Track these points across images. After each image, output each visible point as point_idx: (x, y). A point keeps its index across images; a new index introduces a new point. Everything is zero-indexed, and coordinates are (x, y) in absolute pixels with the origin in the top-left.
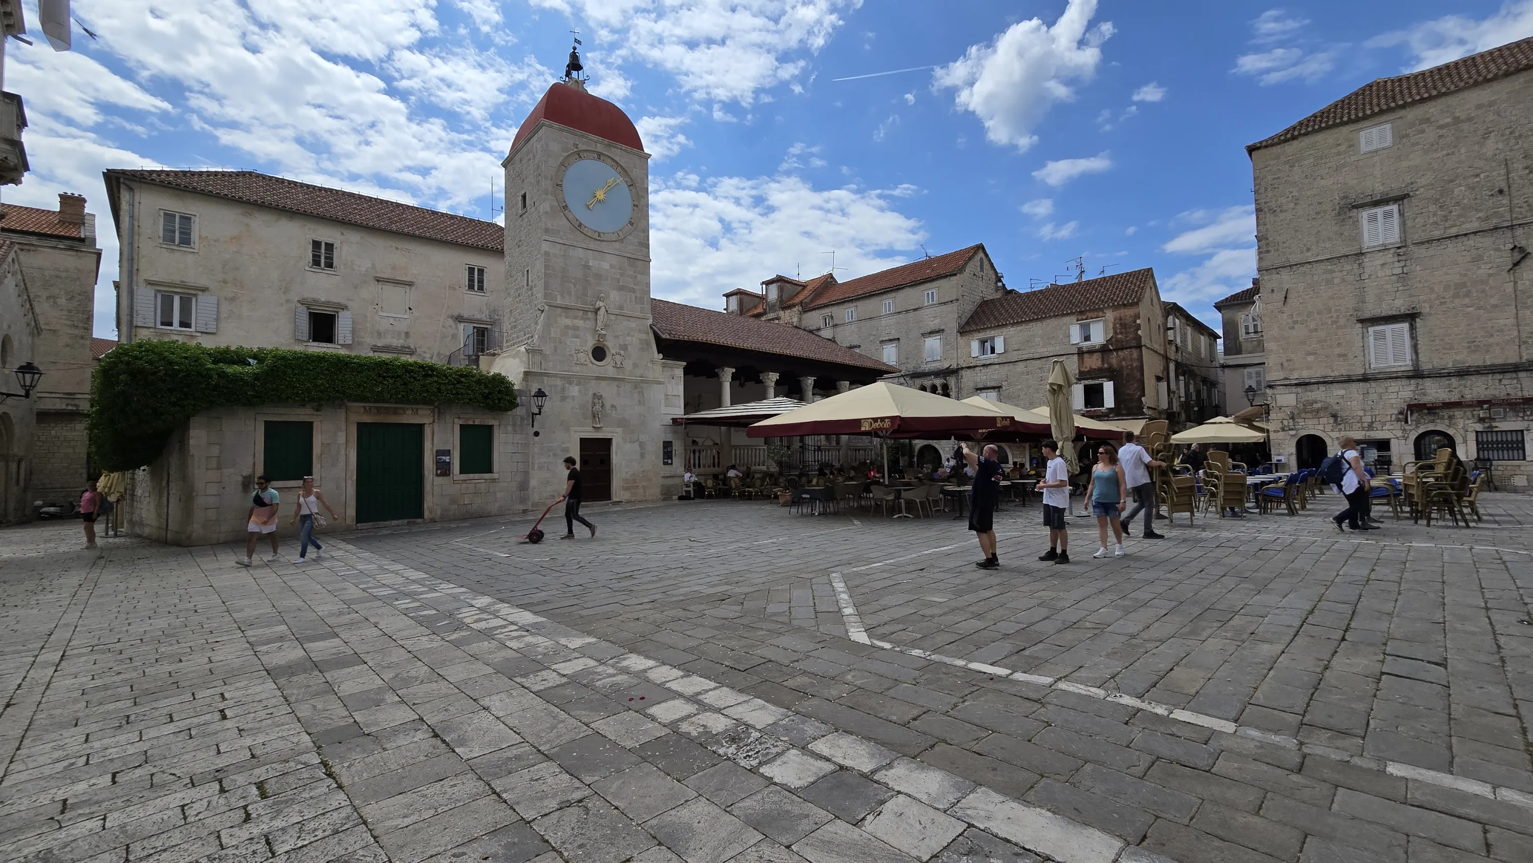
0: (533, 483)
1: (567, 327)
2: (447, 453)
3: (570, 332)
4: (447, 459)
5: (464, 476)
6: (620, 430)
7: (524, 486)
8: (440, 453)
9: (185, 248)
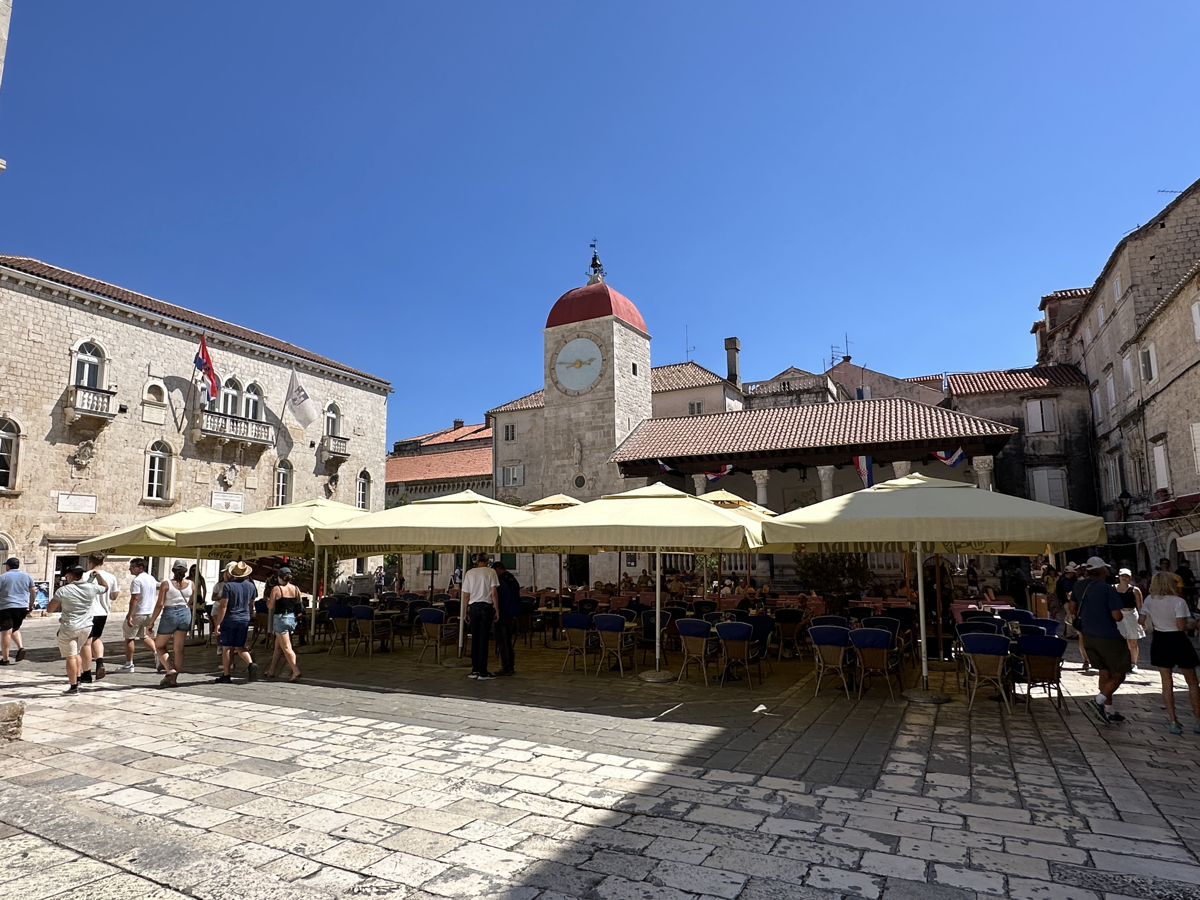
1: (558, 466)
3: (560, 469)
9: (513, 442)
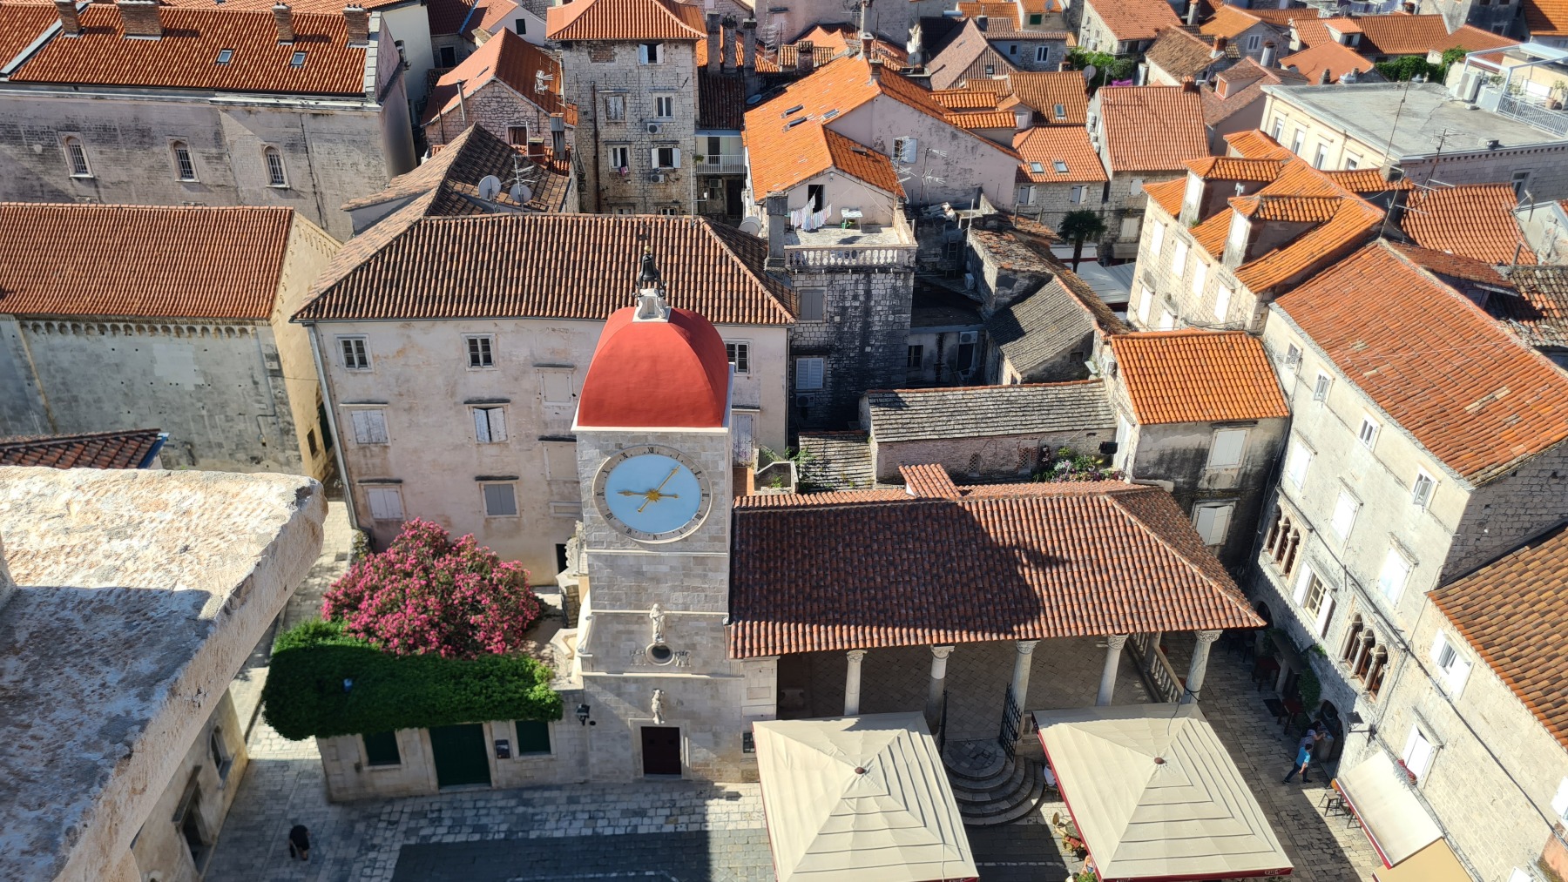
0: (593, 760)
1: (619, 632)
2: (506, 742)
3: (624, 637)
4: (505, 747)
5: (523, 758)
6: (688, 722)
7: (583, 763)
8: (498, 743)
9: (363, 370)
